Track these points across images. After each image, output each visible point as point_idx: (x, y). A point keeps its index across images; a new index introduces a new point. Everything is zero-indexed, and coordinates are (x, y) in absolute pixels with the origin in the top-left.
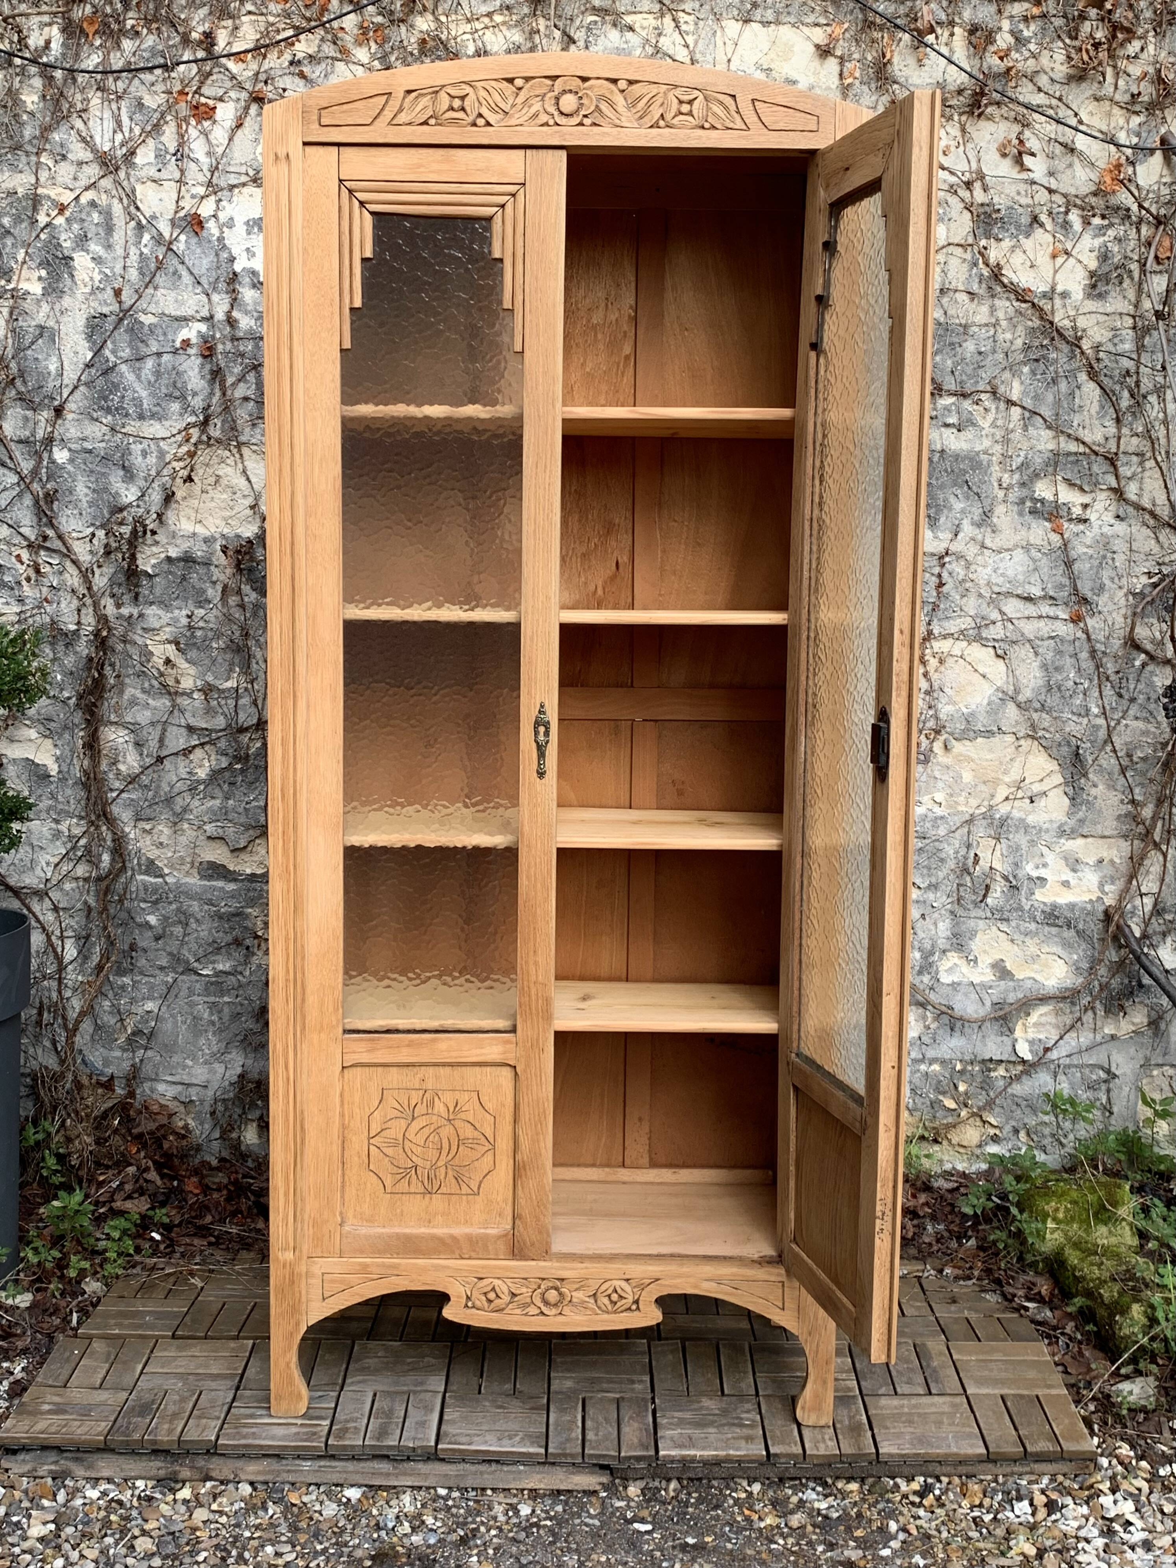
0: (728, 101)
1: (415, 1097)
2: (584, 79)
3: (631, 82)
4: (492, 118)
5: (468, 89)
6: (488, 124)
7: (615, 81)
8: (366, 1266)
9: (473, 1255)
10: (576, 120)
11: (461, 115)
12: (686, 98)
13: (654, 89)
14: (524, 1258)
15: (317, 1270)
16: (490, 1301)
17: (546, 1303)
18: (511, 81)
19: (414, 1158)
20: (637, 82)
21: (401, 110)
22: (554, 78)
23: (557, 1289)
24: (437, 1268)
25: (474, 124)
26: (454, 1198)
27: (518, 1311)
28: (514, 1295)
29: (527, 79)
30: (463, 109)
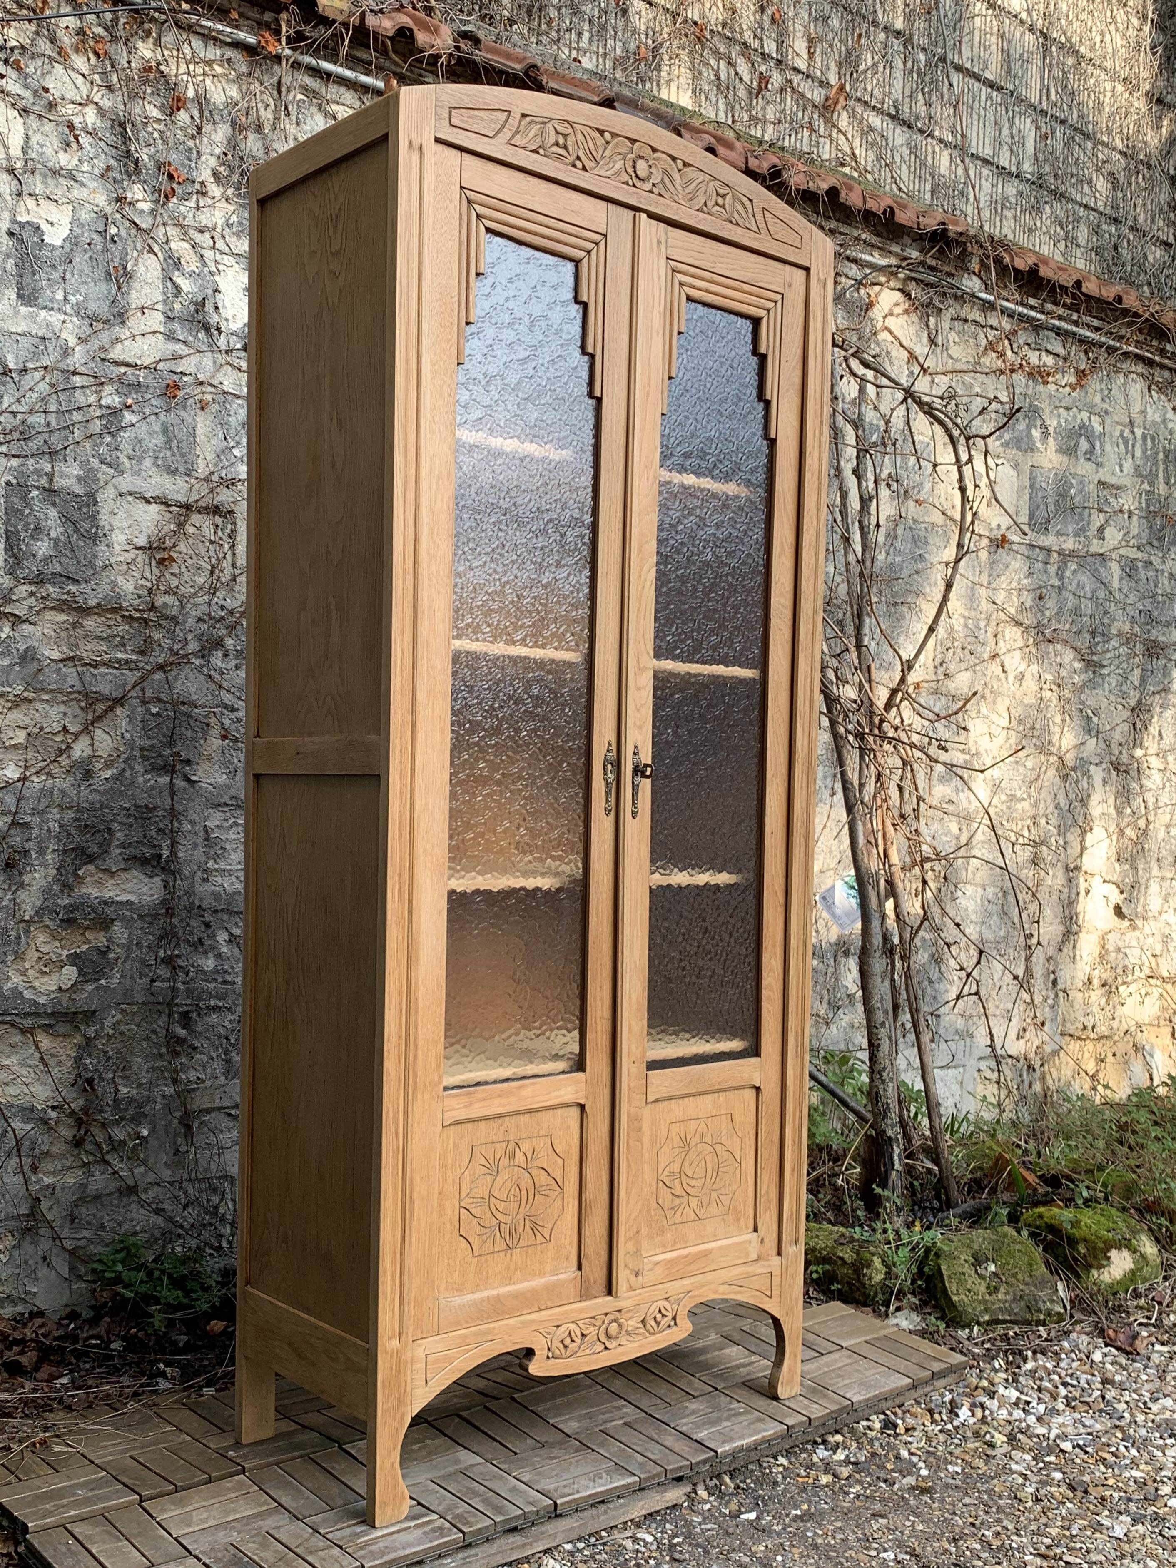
0: (747, 203)
1: (500, 1149)
2: (654, 150)
3: (686, 164)
4: (589, 164)
5: (570, 131)
6: (584, 169)
7: (674, 159)
8: (464, 1337)
9: (549, 1304)
10: (647, 186)
11: (562, 152)
12: (721, 191)
13: (701, 177)
14: (590, 1297)
15: (420, 1353)
16: (566, 1347)
17: (609, 1337)
18: (601, 132)
19: (498, 1215)
20: (690, 165)
21: (517, 132)
22: (633, 141)
23: (615, 1321)
24: (525, 1324)
25: (574, 166)
26: (530, 1250)
27: (587, 1352)
28: (583, 1335)
29: (614, 135)
30: (565, 148)
